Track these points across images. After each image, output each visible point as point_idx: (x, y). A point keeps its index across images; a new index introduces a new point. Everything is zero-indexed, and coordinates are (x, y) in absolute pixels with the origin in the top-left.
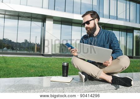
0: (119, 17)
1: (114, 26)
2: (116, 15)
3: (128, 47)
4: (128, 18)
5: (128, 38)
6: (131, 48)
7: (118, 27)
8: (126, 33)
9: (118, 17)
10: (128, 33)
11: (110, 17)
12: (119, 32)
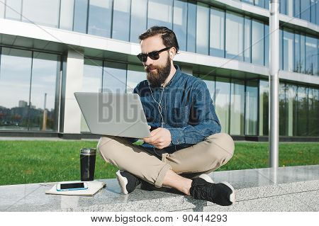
0: (229, 51)
1: (218, 72)
2: (222, 48)
3: (247, 117)
4: (248, 55)
5: (248, 98)
6: (255, 119)
7: (228, 74)
8: (243, 86)
9: (227, 53)
10: (248, 88)
11: (209, 51)
12: (229, 84)
